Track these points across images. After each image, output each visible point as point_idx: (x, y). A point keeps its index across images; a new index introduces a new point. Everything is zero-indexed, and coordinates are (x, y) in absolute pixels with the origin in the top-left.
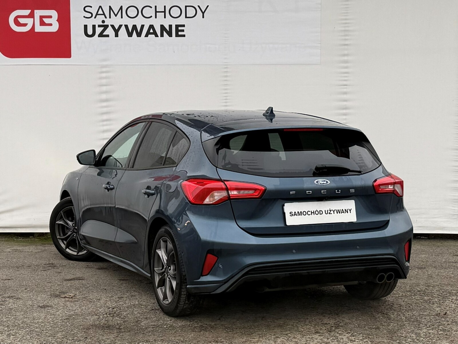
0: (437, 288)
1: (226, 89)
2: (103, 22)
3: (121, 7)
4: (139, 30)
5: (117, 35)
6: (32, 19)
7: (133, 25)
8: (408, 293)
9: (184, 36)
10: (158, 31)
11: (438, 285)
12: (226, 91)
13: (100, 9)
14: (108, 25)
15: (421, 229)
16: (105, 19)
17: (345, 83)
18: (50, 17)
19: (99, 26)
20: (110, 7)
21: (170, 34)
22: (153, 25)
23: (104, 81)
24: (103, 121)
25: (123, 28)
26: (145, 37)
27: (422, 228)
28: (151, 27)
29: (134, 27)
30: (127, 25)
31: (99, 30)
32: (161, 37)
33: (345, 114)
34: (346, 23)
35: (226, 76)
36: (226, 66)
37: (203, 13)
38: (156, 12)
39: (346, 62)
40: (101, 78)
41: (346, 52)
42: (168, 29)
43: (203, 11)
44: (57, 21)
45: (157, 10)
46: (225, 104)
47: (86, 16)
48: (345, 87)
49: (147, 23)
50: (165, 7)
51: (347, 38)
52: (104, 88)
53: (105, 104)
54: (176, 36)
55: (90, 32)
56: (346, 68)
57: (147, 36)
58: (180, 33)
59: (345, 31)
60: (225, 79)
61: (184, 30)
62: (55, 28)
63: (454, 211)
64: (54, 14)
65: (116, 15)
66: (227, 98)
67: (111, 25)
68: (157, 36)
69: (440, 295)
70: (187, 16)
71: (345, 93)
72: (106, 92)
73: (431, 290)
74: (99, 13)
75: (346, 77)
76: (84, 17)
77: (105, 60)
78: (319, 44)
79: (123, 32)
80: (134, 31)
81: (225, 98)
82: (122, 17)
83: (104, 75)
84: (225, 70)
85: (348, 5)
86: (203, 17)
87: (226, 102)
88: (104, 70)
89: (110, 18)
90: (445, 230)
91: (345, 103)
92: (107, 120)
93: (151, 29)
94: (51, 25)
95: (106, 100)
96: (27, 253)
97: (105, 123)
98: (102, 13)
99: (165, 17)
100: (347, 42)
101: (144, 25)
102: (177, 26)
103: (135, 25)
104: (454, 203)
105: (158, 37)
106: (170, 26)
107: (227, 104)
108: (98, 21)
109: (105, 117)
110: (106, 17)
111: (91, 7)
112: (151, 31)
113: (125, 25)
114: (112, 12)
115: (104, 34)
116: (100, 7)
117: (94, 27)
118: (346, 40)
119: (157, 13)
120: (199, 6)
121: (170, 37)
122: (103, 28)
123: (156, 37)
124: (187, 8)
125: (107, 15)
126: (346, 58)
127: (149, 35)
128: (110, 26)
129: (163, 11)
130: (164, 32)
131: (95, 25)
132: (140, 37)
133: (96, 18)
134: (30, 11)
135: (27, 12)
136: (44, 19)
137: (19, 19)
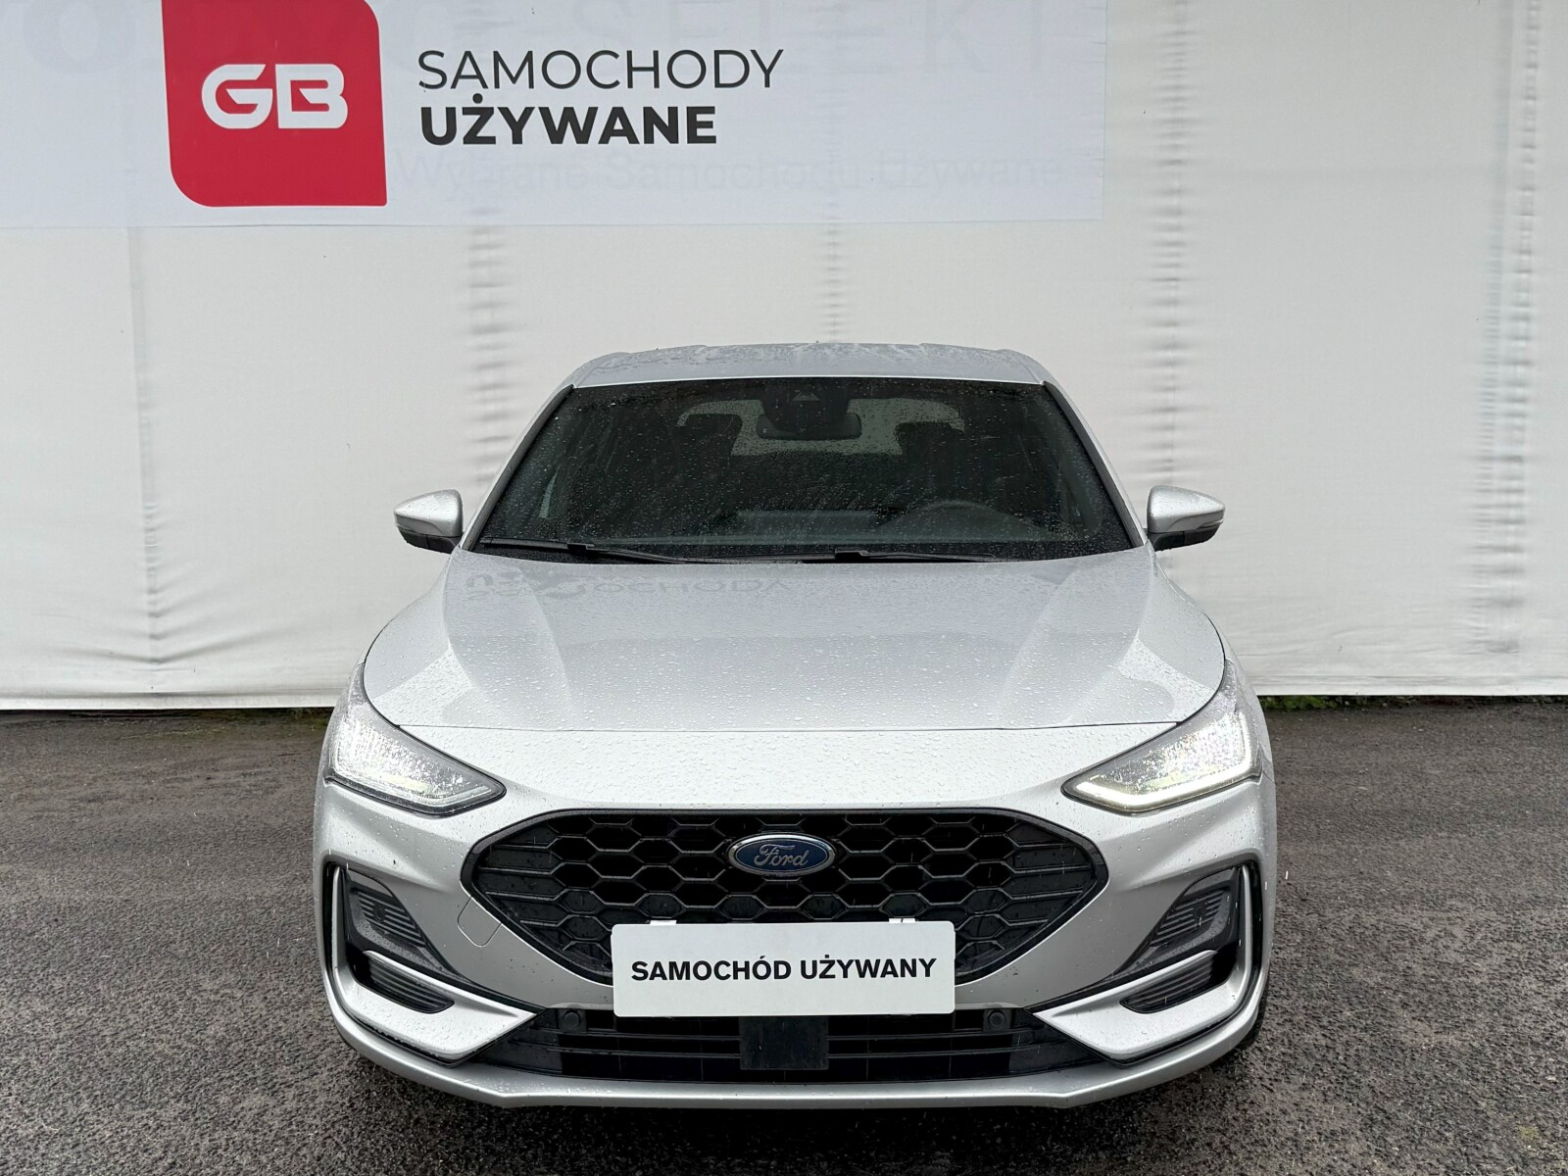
1: (834, 295)
2: (478, 98)
3: (529, 57)
4: (581, 124)
5: (517, 139)
7: (565, 108)
9: (712, 140)
10: (638, 127)
12: (833, 301)
13: (468, 60)
14: (492, 108)
15: (1382, 685)
16: (481, 90)
17: (1173, 273)
18: (322, 84)
20: (496, 54)
21: (672, 137)
22: (622, 108)
23: (484, 273)
24: (484, 388)
25: (536, 118)
26: (601, 142)
27: (1385, 680)
28: (618, 113)
29: (569, 114)
30: (547, 109)
31: (465, 123)
32: (645, 142)
33: (1171, 363)
34: (1176, 99)
35: (834, 257)
36: (832, 229)
37: (767, 72)
38: (631, 69)
39: (1177, 212)
40: (474, 265)
41: (1176, 184)
42: (666, 121)
43: (767, 67)
44: (342, 95)
46: (832, 338)
47: (425, 82)
48: (1173, 283)
49: (605, 103)
50: (656, 54)
51: (1178, 142)
52: (485, 294)
53: (486, 339)
54: (689, 142)
55: (439, 128)
56: (1178, 228)
57: (604, 140)
58: (701, 132)
59: (1175, 121)
60: (832, 264)
61: (711, 122)
62: (336, 116)
63: (1475, 631)
64: (333, 75)
65: (514, 80)
67: (499, 108)
68: (633, 140)
70: (721, 82)
71: (1173, 302)
72: (490, 305)
74: (463, 73)
75: (1176, 255)
76: (421, 84)
77: (484, 211)
78: (1100, 160)
79: (535, 126)
80: (569, 126)
81: (832, 320)
82: (531, 85)
83: (484, 255)
84: (831, 239)
85: (1182, 44)
86: (767, 84)
87: (834, 332)
88: (483, 239)
89: (497, 85)
90: (1449, 685)
91: (1171, 331)
92: (494, 386)
93: (618, 120)
94: (323, 107)
95: (491, 328)
97: (489, 394)
98: (474, 73)
99: (657, 85)
100: (1178, 155)
101: (596, 108)
102: (692, 112)
103: (572, 108)
104: (1476, 610)
105: (637, 142)
106: (673, 112)
107: (839, 337)
108: (462, 96)
109: (489, 377)
110: (485, 86)
111: (441, 55)
112: (618, 126)
113: (540, 109)
114: (500, 67)
115: (479, 135)
116: (468, 54)
117: (451, 113)
119: (634, 73)
120: (754, 52)
121: (671, 142)
122: (475, 118)
123: (630, 142)
124: (721, 56)
125: (490, 81)
126: (1175, 201)
127: (612, 138)
128: (496, 111)
129: (652, 65)
130: (655, 128)
131: (454, 108)
132: (586, 142)
133: (458, 86)
134: (263, 66)
135: (254, 71)
136: (305, 92)
137: (230, 92)
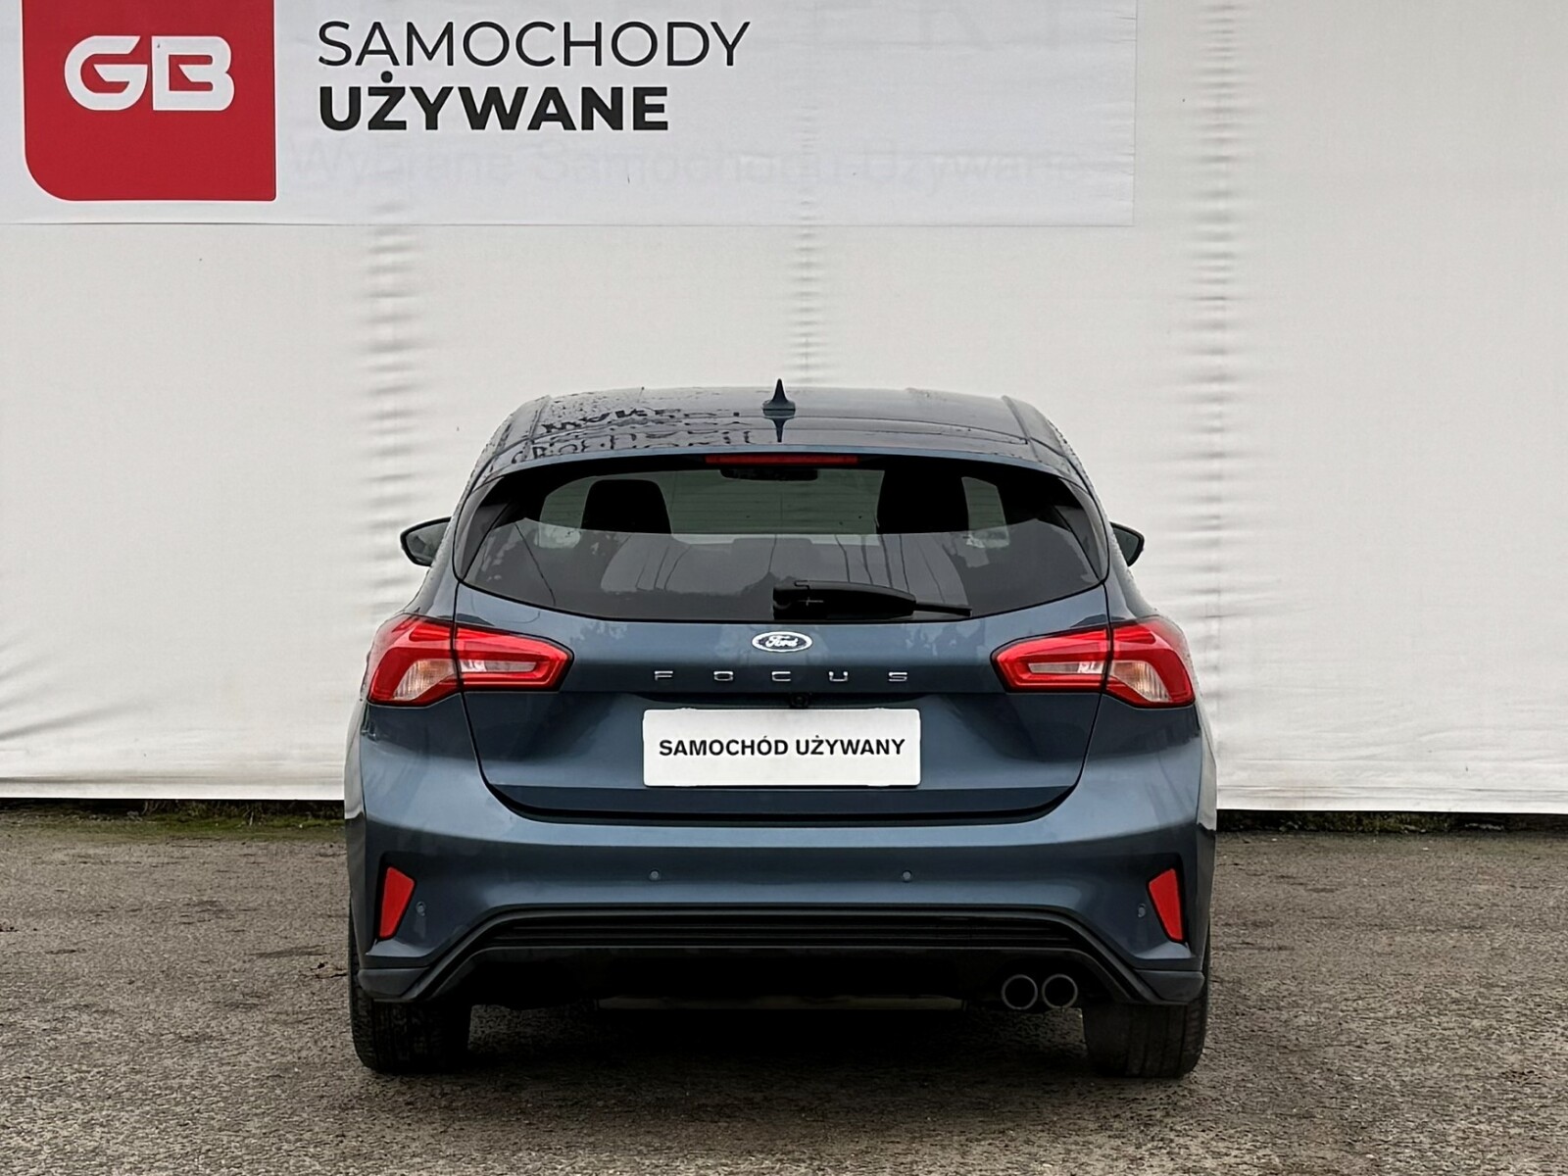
0: (1518, 993)
1: (807, 310)
2: (387, 76)
3: (450, 25)
4: (508, 107)
7: (490, 89)
8: (1419, 1008)
9: (663, 126)
11: (1523, 984)
12: (805, 317)
13: (377, 32)
14: (403, 89)
15: (1481, 800)
17: (1218, 290)
18: (206, 60)
19: (372, 91)
20: (410, 25)
21: (615, 121)
22: (556, 89)
23: (386, 281)
24: (383, 416)
25: (455, 100)
26: (530, 128)
27: (1485, 793)
28: (552, 94)
29: (493, 95)
30: (468, 89)
32: (583, 128)
33: (1218, 399)
34: (1223, 85)
35: (808, 265)
36: (805, 231)
37: (730, 48)
38: (568, 44)
39: (1222, 218)
40: (377, 270)
41: (1222, 184)
42: (608, 104)
44: (227, 72)
45: (572, 39)
46: (804, 361)
47: (326, 58)
48: (1220, 303)
49: (536, 83)
50: (598, 25)
51: (1225, 135)
52: (387, 305)
53: (388, 359)
54: (635, 128)
56: (1223, 237)
57: (534, 125)
58: (649, 117)
59: (1219, 110)
60: (805, 274)
61: (663, 106)
62: (220, 97)
64: (219, 49)
65: (430, 56)
66: (811, 340)
67: (412, 88)
68: (569, 125)
69: (1525, 1015)
70: (675, 59)
71: (1219, 326)
72: (393, 318)
73: (1498, 997)
74: (371, 48)
75: (1223, 268)
76: (320, 59)
77: (389, 208)
78: (1130, 154)
81: (804, 340)
82: (450, 63)
83: (388, 259)
84: (805, 244)
86: (730, 62)
87: (806, 355)
88: (388, 241)
89: (410, 62)
91: (1217, 360)
92: (394, 414)
93: (551, 102)
94: (206, 86)
95: (395, 346)
96: (122, 867)
97: (388, 424)
98: (384, 48)
99: (598, 62)
100: (1225, 151)
101: (526, 89)
102: (640, 93)
103: (498, 89)
105: (574, 129)
106: (617, 93)
107: (812, 361)
108: (368, 74)
109: (389, 404)
110: (395, 62)
111: (346, 26)
112: (552, 109)
113: (460, 89)
114: (415, 43)
115: (389, 118)
116: (377, 26)
117: (355, 93)
118: (1221, 141)
119: (572, 48)
120: (714, 24)
121: (613, 128)
122: (385, 98)
123: (565, 128)
124: (675, 29)
125: (401, 54)
126: (1217, 205)
127: (544, 124)
128: (408, 92)
129: (594, 40)
131: (359, 89)
133: (363, 63)
134: (135, 40)
135: (126, 44)
136: (185, 69)
137: (98, 68)
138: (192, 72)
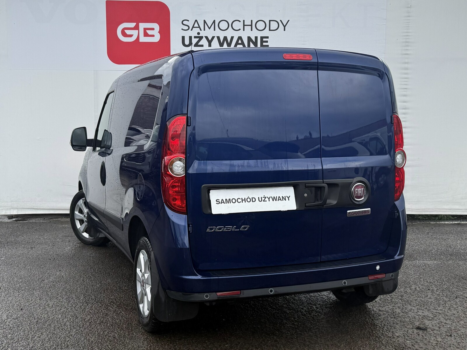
2: (199, 33)
3: (214, 21)
5: (210, 45)
6: (137, 31)
10: (246, 42)
13: (196, 22)
14: (203, 36)
16: (200, 31)
17: (405, 87)
18: (153, 29)
19: (195, 37)
20: (204, 21)
22: (241, 37)
25: (216, 39)
28: (240, 38)
29: (225, 38)
30: (219, 37)
31: (194, 41)
34: (407, 36)
37: (285, 27)
39: (407, 69)
41: (406, 61)
43: (285, 25)
44: (158, 32)
45: (245, 24)
47: (183, 29)
48: (405, 90)
49: (236, 35)
50: (252, 21)
51: (408, 48)
55: (187, 42)
56: (407, 74)
58: (264, 44)
59: (406, 42)
61: (268, 41)
62: (157, 38)
64: (156, 26)
65: (209, 28)
67: (205, 36)
70: (271, 29)
74: (194, 26)
75: (406, 81)
78: (384, 53)
79: (215, 42)
80: (225, 42)
82: (215, 30)
85: (409, 20)
86: (284, 30)
89: (204, 30)
93: (240, 40)
94: (153, 36)
98: (198, 26)
99: (252, 30)
100: (408, 52)
101: (233, 37)
102: (262, 38)
106: (256, 38)
108: (194, 33)
111: (188, 21)
112: (240, 42)
113: (217, 37)
114: (206, 24)
115: (199, 44)
116: (196, 21)
117: (190, 38)
118: (407, 50)
119: (245, 26)
120: (281, 21)
122: (198, 39)
124: (271, 22)
125: (202, 28)
128: (204, 38)
129: (250, 24)
130: (251, 42)
131: (191, 37)
132: (230, 46)
133: (193, 30)
134: (135, 24)
135: (133, 25)
136: (148, 31)
137: (126, 31)
138: (149, 32)
